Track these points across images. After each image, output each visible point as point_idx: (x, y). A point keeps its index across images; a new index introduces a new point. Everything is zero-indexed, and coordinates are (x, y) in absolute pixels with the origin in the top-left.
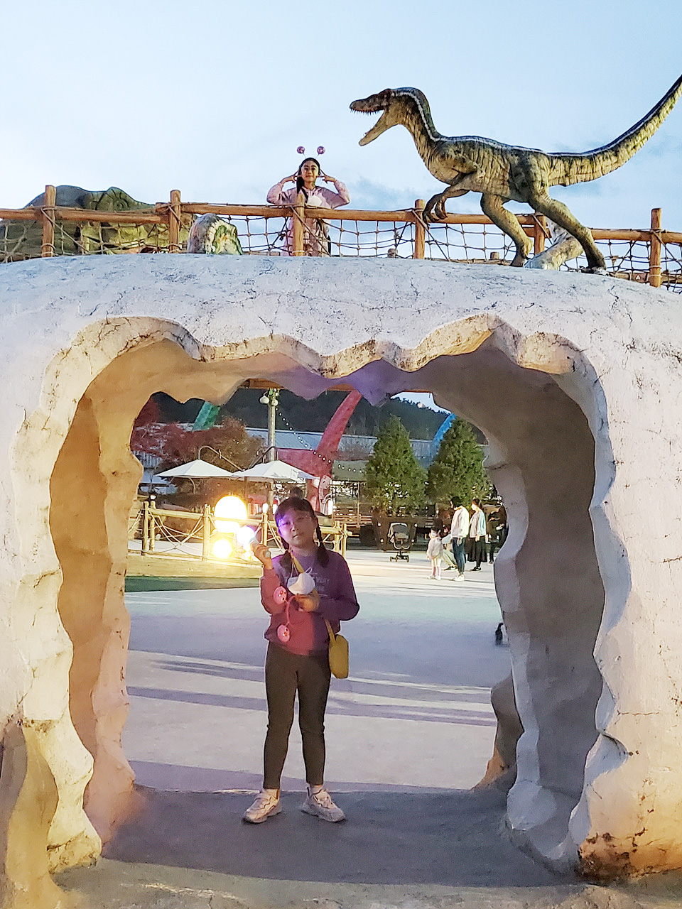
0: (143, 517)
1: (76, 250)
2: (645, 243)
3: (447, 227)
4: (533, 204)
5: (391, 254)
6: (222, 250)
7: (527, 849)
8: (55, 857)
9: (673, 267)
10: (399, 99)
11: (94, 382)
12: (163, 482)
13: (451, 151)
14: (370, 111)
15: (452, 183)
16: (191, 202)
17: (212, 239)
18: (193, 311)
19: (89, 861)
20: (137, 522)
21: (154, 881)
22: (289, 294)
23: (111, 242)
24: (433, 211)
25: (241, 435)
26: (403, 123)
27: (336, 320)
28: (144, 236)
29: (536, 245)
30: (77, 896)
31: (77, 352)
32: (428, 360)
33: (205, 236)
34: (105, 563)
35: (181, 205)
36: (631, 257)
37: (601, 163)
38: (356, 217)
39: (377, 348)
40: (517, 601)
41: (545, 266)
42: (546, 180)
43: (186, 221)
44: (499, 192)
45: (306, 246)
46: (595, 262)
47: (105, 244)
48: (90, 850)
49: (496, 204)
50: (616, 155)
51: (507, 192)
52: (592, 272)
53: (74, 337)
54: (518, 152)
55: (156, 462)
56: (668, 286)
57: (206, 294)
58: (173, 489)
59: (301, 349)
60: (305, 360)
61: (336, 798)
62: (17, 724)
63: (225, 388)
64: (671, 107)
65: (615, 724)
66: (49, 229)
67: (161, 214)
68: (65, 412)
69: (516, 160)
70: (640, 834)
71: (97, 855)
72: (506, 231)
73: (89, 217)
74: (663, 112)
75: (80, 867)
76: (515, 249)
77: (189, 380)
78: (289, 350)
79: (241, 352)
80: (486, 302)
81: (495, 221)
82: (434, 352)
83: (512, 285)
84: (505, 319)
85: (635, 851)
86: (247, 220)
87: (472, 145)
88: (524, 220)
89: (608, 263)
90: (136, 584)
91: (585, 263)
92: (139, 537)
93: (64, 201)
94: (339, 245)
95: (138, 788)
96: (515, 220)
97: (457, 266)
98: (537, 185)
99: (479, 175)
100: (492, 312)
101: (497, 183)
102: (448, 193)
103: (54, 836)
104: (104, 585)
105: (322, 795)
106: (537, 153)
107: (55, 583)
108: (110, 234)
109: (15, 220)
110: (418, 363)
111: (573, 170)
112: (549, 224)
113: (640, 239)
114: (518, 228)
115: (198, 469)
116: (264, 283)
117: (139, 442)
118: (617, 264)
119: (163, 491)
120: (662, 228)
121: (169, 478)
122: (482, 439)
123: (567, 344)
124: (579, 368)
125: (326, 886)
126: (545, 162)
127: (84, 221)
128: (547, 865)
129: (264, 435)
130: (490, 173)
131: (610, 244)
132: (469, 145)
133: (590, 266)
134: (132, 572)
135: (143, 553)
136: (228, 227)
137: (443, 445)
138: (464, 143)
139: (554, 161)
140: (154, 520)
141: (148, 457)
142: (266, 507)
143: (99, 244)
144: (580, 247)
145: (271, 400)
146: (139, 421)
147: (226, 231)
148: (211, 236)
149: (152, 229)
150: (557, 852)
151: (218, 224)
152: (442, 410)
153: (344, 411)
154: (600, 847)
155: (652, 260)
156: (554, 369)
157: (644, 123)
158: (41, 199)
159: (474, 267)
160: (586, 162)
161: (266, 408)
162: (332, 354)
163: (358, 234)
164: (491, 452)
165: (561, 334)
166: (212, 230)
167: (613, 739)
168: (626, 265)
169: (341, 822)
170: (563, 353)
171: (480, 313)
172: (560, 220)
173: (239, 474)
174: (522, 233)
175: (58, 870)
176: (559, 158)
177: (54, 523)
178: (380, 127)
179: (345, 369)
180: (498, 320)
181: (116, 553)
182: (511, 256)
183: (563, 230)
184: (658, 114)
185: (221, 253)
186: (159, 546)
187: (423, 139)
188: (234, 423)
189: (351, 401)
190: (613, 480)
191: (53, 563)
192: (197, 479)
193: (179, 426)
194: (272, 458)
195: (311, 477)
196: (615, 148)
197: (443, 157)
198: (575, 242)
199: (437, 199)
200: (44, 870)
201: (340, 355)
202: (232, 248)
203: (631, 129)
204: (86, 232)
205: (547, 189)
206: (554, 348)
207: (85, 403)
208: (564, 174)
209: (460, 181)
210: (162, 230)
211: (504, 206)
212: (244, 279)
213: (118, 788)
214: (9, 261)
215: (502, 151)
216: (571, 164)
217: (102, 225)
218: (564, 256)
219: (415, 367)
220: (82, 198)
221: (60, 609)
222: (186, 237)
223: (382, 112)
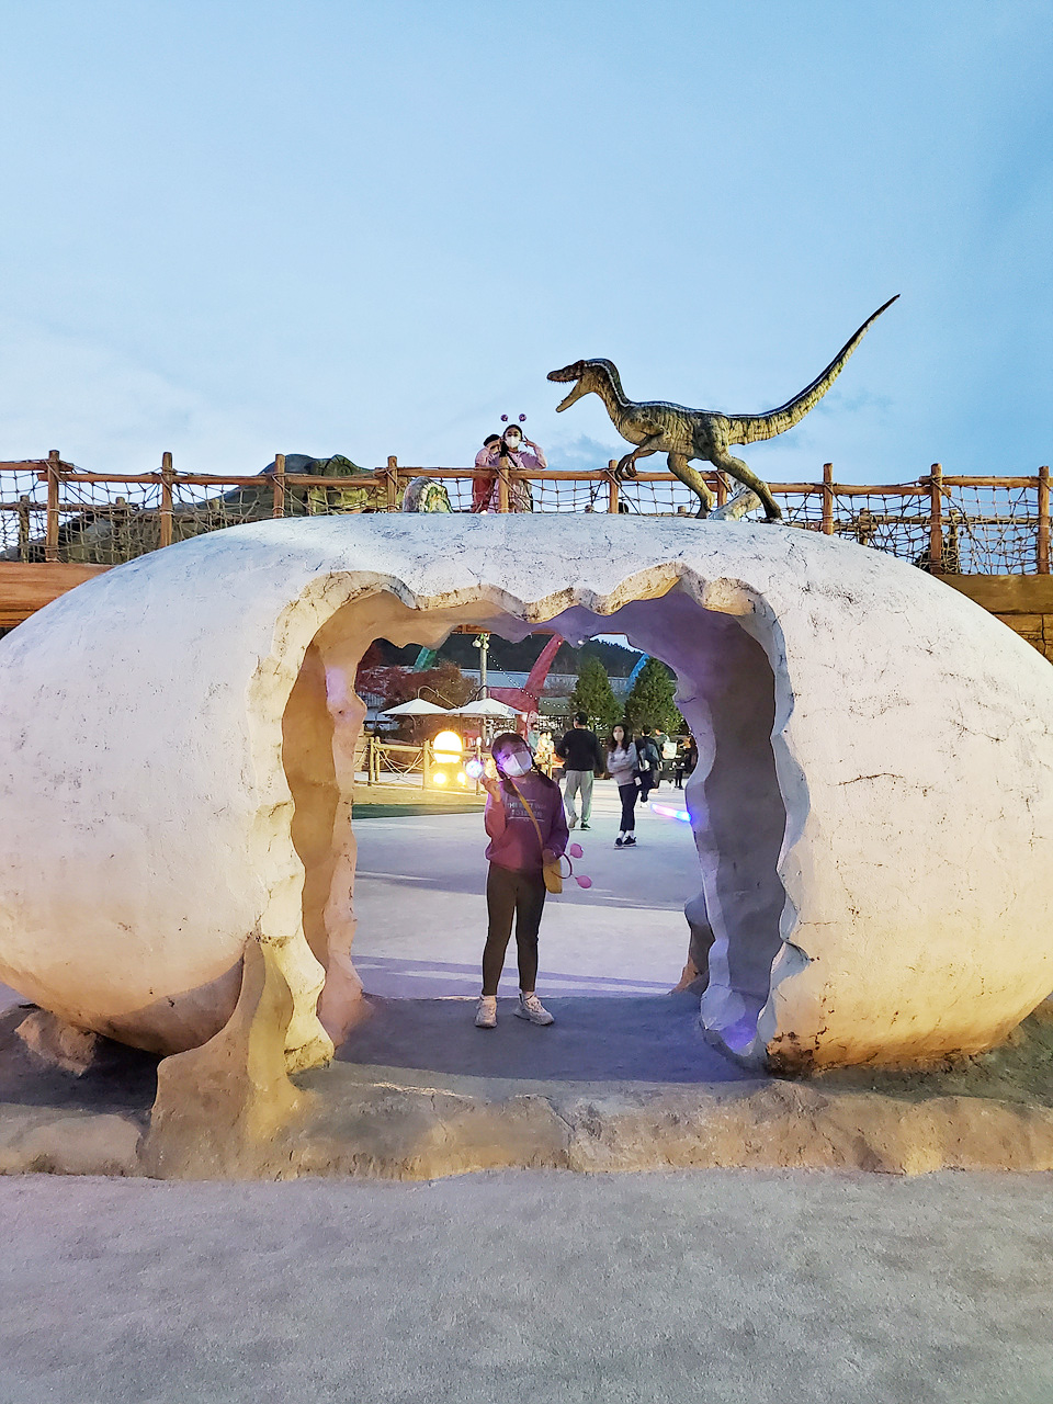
0: (369, 751)
1: (304, 512)
2: (818, 495)
3: (638, 485)
4: (715, 462)
5: (588, 509)
6: (434, 509)
7: (720, 1047)
8: (292, 1060)
9: (844, 516)
10: (591, 369)
11: (321, 630)
12: (387, 719)
13: (639, 415)
14: (565, 381)
15: (641, 444)
16: (406, 466)
17: (425, 499)
18: (409, 565)
19: (323, 1062)
20: (364, 755)
21: (382, 1081)
22: (495, 548)
23: (336, 505)
24: (624, 470)
25: (456, 675)
26: (596, 391)
27: (537, 570)
28: (365, 498)
29: (719, 499)
30: (312, 1095)
31: (304, 604)
32: (621, 605)
33: (419, 497)
34: (333, 793)
35: (398, 469)
36: (806, 508)
37: (777, 423)
38: (556, 477)
39: (575, 595)
40: (707, 822)
41: (727, 518)
42: (726, 440)
43: (402, 483)
44: (684, 451)
45: (511, 505)
46: (772, 513)
47: (331, 505)
48: (323, 1053)
49: (681, 463)
50: (790, 416)
51: (692, 451)
52: (770, 522)
53: (301, 590)
54: (700, 415)
55: (380, 701)
56: (840, 534)
57: (420, 549)
58: (396, 726)
59: (507, 597)
60: (510, 607)
61: (545, 1003)
62: (255, 941)
63: (439, 634)
64: (839, 371)
65: (797, 931)
66: (279, 493)
67: (379, 478)
68: (294, 658)
69: (699, 422)
70: (822, 1033)
71: (329, 1058)
72: (692, 487)
73: (315, 481)
74: (832, 375)
75: (315, 1069)
76: (699, 503)
77: (408, 626)
78: (496, 598)
79: (452, 601)
80: (673, 551)
81: (681, 478)
82: (627, 598)
83: (697, 535)
84: (691, 567)
85: (817, 1048)
86: (457, 482)
87: (658, 409)
88: (708, 476)
89: (785, 514)
90: (362, 812)
91: (764, 516)
92: (366, 769)
93: (293, 468)
94: (540, 502)
95: (366, 995)
96: (699, 476)
97: (646, 519)
98: (719, 444)
99: (665, 436)
100: (679, 561)
101: (682, 444)
102: (637, 454)
103: (291, 1040)
104: (333, 814)
105: (533, 1000)
106: (718, 416)
107: (288, 813)
108: (335, 497)
109: (250, 486)
110: (613, 608)
111: (751, 431)
112: (730, 480)
113: (813, 492)
114: (702, 483)
115: (418, 707)
116: (472, 538)
117: (363, 684)
118: (793, 514)
119: (387, 727)
120: (833, 481)
121: (392, 716)
122: (674, 676)
123: (748, 588)
124: (760, 611)
125: (538, 1083)
126: (725, 424)
127: (311, 487)
128: (738, 1061)
129: (477, 675)
130: (675, 434)
131: (786, 497)
132: (655, 409)
133: (768, 517)
134: (359, 801)
135: (369, 784)
136: (439, 488)
137: (638, 681)
138: (651, 408)
139: (734, 423)
140: (379, 754)
141: (373, 697)
142: (479, 740)
143: (323, 507)
144: (758, 500)
145: (482, 644)
146: (362, 665)
147: (437, 492)
148: (424, 497)
149: (372, 490)
150: (746, 1049)
151: (430, 485)
152: (637, 650)
153: (547, 654)
154: (786, 1045)
155: (825, 510)
156: (736, 611)
157: (815, 385)
158: (271, 467)
159: (663, 519)
160: (763, 423)
161: (479, 650)
162: (534, 601)
163: (557, 492)
164: (682, 687)
165: (741, 579)
166: (425, 491)
167: (795, 946)
168: (802, 515)
169: (552, 1023)
170: (746, 596)
171: (668, 562)
172: (740, 476)
173: (454, 711)
174: (705, 488)
175: (295, 1071)
176: (738, 419)
177: (286, 759)
178: (574, 396)
179: (546, 615)
180: (684, 568)
181: (343, 784)
182: (696, 509)
183: (742, 485)
184: (827, 378)
185: (433, 512)
186: (384, 777)
187: (614, 405)
188: (449, 665)
189: (555, 643)
190: (792, 711)
191: (285, 794)
192: (417, 716)
193: (400, 668)
194: (485, 696)
195: (520, 713)
196: (789, 409)
197: (631, 421)
198: (754, 495)
199: (627, 458)
200: (282, 1072)
201: (542, 602)
202: (443, 507)
203: (803, 392)
204: (314, 496)
205: (728, 448)
206: (736, 592)
207: (312, 649)
208: (742, 434)
209: (649, 441)
210: (381, 492)
211: (689, 464)
212: (454, 534)
213: (347, 997)
214: (244, 522)
215: (685, 414)
216: (749, 424)
217: (328, 488)
218: (745, 508)
219: (610, 611)
220: (309, 465)
221: (294, 836)
222: (401, 498)
223: (576, 381)
